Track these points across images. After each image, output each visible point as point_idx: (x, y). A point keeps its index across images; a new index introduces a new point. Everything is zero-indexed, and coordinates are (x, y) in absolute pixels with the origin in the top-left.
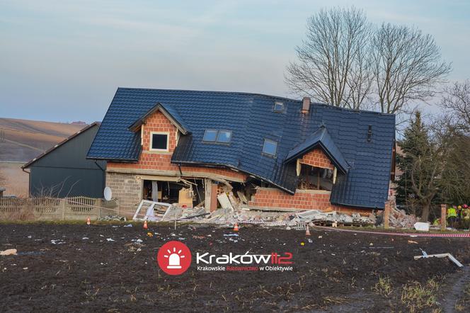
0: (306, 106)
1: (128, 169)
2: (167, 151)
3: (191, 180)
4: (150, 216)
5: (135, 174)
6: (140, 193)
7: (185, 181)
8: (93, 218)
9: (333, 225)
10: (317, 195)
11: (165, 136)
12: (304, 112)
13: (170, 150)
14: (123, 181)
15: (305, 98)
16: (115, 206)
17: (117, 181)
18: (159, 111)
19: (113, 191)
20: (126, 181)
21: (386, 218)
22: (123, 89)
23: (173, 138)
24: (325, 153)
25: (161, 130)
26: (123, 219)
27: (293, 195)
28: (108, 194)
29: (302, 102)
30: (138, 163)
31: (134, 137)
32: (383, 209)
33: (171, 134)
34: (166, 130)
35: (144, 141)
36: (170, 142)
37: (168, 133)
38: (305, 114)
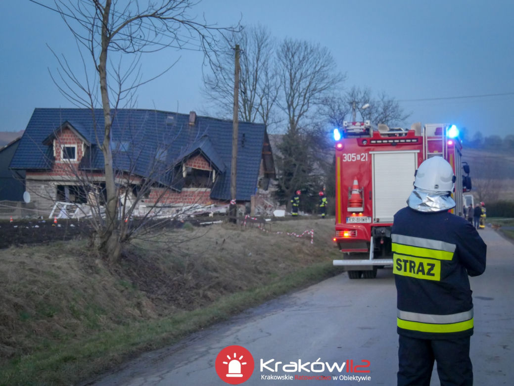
0: (192, 119)
1: (44, 177)
2: (75, 160)
3: (96, 183)
4: (63, 215)
5: (50, 180)
6: (54, 196)
7: (91, 185)
8: (16, 218)
9: (211, 215)
10: (200, 192)
11: (73, 148)
12: (190, 123)
13: (78, 160)
14: (39, 187)
15: (191, 112)
16: (34, 207)
17: (35, 186)
18: (67, 128)
19: (31, 195)
20: (43, 186)
21: (253, 208)
22: (39, 109)
23: (80, 150)
24: (204, 158)
25: (70, 143)
26: (40, 218)
27: (180, 193)
28: (27, 198)
29: (188, 116)
30: (52, 171)
31: (48, 150)
32: (249, 201)
33: (78, 146)
34: (74, 143)
35: (57, 152)
36: (78, 153)
37: (75, 146)
38: (191, 125)
